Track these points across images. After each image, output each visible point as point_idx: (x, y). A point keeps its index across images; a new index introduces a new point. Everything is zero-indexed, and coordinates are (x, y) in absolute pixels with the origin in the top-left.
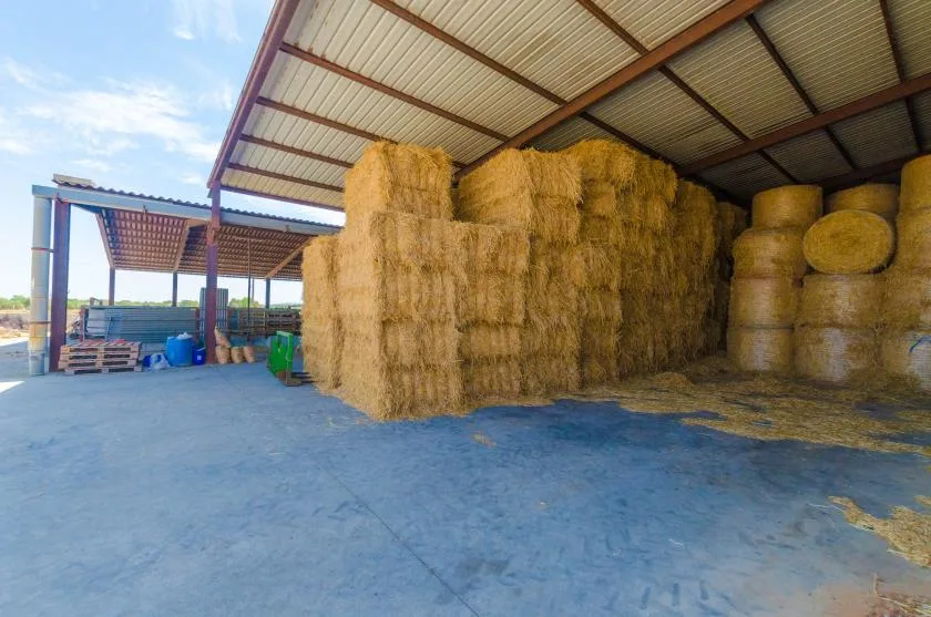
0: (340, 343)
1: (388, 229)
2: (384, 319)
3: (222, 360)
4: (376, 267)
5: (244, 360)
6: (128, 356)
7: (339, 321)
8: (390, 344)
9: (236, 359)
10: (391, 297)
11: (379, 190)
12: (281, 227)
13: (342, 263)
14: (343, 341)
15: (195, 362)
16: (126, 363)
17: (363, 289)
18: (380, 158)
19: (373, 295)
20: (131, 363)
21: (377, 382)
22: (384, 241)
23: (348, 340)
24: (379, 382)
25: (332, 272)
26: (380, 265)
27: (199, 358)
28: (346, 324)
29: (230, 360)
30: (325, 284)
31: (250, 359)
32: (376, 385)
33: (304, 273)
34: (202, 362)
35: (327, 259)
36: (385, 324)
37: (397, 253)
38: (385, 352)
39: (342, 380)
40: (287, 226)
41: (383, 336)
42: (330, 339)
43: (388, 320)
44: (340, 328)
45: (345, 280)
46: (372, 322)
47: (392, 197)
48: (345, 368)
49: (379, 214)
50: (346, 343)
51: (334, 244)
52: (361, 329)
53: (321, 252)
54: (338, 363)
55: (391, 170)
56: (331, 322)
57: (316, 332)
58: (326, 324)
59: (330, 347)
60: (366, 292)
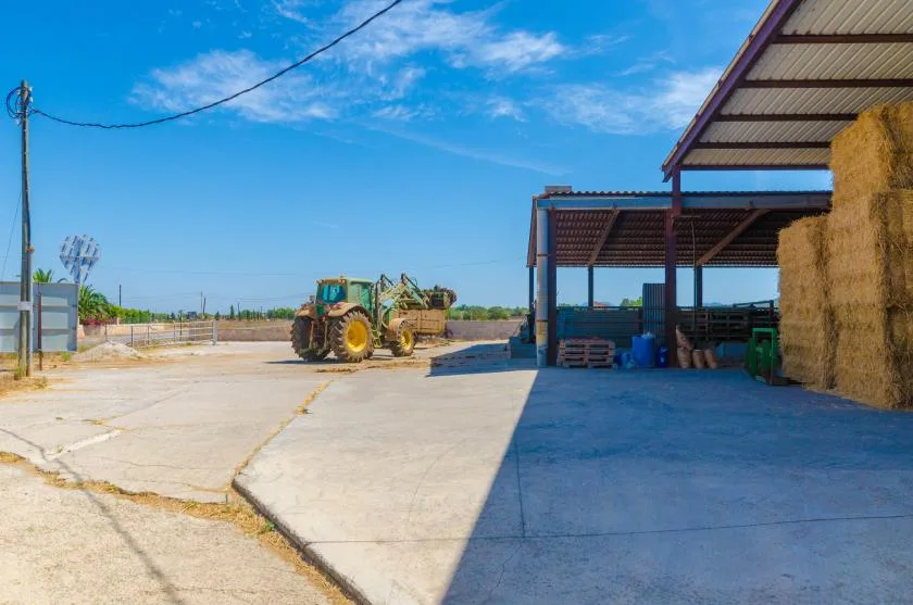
0: (833, 337)
1: (889, 210)
2: (889, 306)
3: (685, 364)
4: (878, 252)
5: (706, 365)
6: (606, 353)
7: (832, 314)
8: (897, 333)
9: (698, 364)
10: (896, 281)
11: (877, 161)
12: (743, 204)
13: (833, 247)
14: (837, 335)
15: (658, 365)
16: (604, 360)
17: (863, 276)
18: (878, 126)
19: (874, 281)
20: (609, 361)
21: (882, 371)
22: (886, 224)
23: (843, 335)
24: (885, 371)
25: (822, 258)
26: (883, 251)
27: (662, 360)
28: (842, 315)
29: (692, 365)
30: (813, 271)
31: (713, 365)
32: (881, 374)
33: (781, 259)
34: (665, 365)
35: (815, 244)
36: (891, 311)
37: (903, 235)
38: (892, 341)
39: (838, 380)
40: (751, 203)
41: (888, 324)
42: (821, 334)
43: (894, 307)
44: (833, 321)
45: (838, 266)
46: (875, 309)
47: (893, 168)
48: (842, 363)
49: (880, 195)
50: (841, 337)
51: (822, 227)
52: (860, 317)
53: (808, 237)
54: (832, 361)
55: (893, 138)
56: (822, 314)
57: (800, 329)
58: (815, 316)
59: (821, 343)
60: (868, 279)
